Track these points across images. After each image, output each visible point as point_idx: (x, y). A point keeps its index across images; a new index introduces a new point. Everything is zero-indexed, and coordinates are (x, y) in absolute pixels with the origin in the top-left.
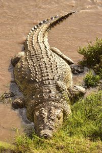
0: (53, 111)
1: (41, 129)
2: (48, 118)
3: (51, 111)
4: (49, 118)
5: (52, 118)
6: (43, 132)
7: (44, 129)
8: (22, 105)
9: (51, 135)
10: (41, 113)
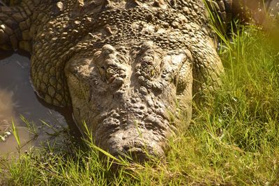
0: (154, 58)
1: (113, 128)
2: (138, 82)
3: (147, 58)
4: (142, 84)
5: (156, 82)
6: (120, 138)
7: (124, 126)
8: (8, 43)
9: (156, 147)
10: (102, 64)
